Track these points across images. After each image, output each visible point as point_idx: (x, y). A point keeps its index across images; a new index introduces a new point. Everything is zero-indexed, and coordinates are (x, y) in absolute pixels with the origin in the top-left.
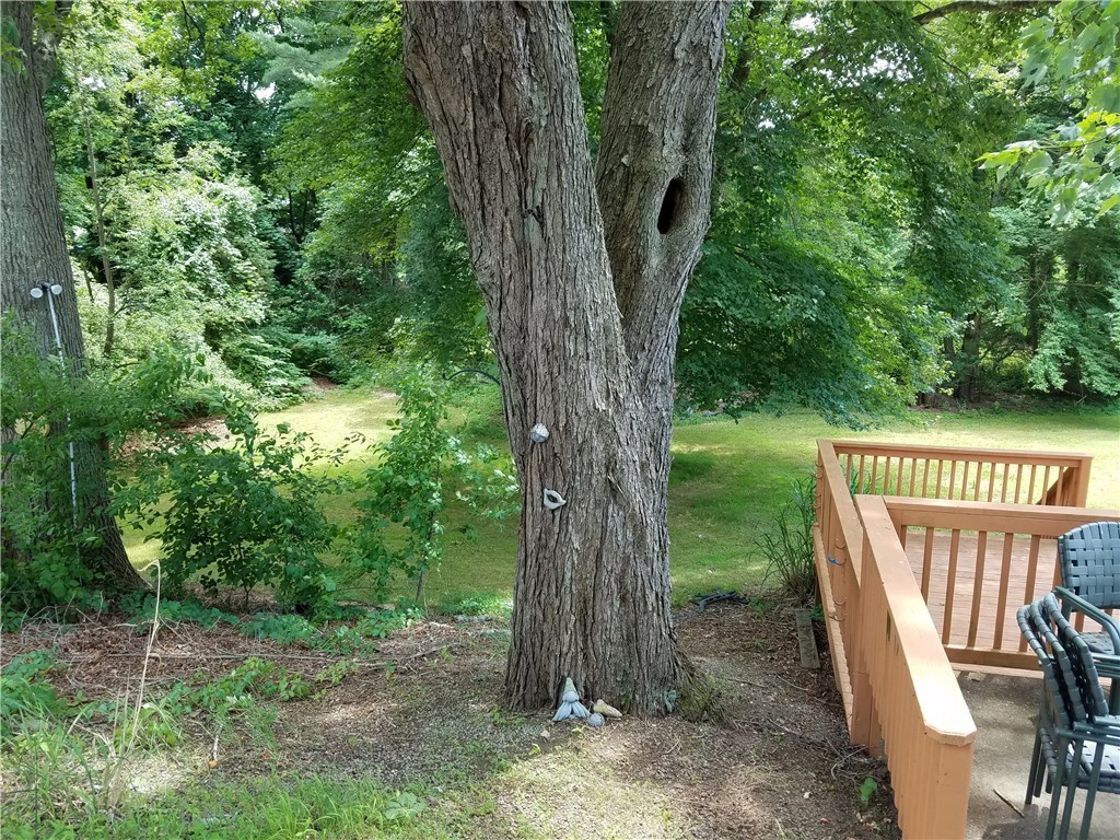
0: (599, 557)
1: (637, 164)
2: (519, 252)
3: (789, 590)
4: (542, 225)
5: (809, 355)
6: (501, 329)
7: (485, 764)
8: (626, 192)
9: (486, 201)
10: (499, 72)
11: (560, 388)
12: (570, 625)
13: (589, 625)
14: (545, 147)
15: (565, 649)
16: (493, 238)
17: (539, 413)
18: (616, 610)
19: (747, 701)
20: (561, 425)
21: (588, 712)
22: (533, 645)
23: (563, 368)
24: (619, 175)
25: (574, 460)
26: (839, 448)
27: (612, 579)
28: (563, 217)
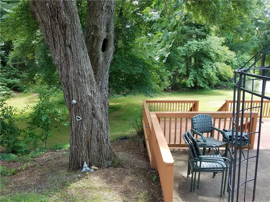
0: (91, 131)
1: (95, 35)
2: (65, 56)
3: (138, 135)
4: (71, 49)
5: (141, 81)
6: (62, 76)
7: (64, 185)
8: (93, 41)
9: (55, 43)
10: (57, 10)
11: (79, 90)
12: (85, 149)
13: (89, 148)
14: (70, 29)
15: (84, 155)
16: (58, 52)
17: (74, 97)
18: (96, 144)
19: (128, 161)
20: (80, 100)
21: (90, 169)
22: (75, 155)
23: (79, 85)
24: (91, 37)
25: (84, 108)
26: (147, 102)
27: (95, 137)
28: (76, 47)
